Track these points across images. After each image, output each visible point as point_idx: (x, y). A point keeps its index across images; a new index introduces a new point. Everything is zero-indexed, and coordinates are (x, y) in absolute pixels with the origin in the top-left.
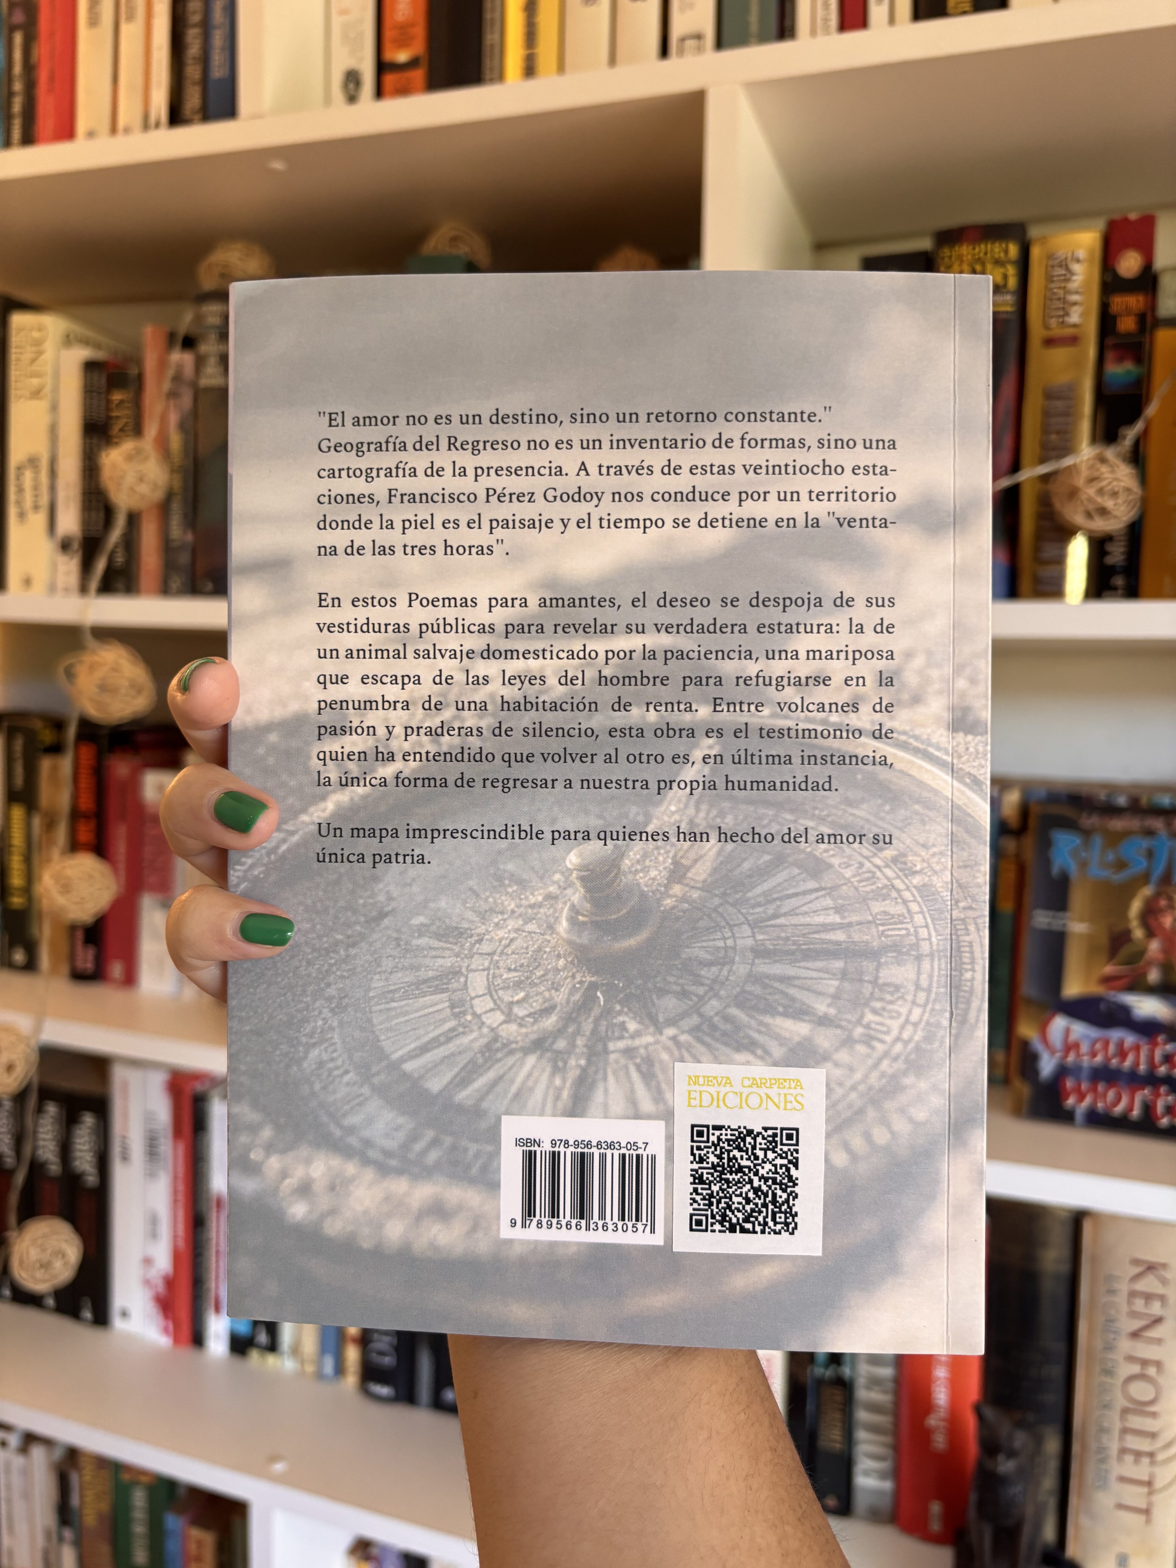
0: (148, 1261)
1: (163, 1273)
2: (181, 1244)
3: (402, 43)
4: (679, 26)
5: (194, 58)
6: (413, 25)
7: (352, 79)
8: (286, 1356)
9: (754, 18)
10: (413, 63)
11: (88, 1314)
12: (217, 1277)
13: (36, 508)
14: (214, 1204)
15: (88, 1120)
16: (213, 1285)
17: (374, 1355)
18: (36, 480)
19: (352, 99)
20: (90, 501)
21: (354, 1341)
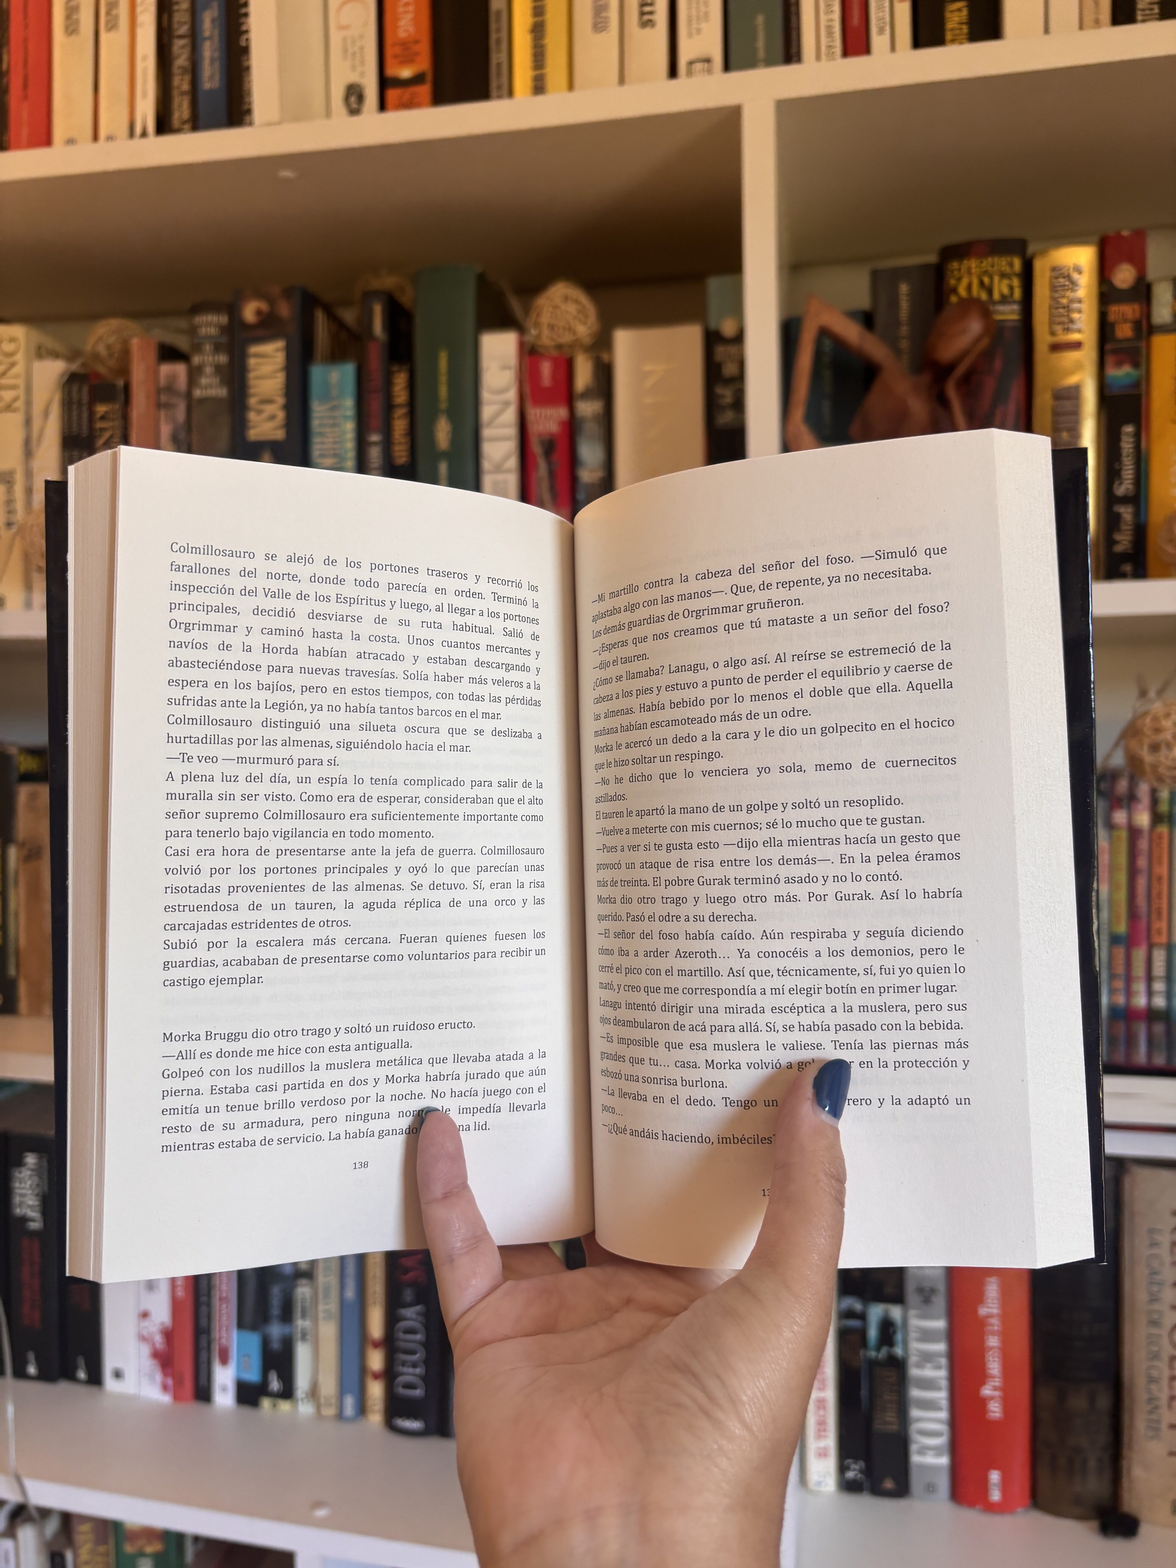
0: (144, 1316)
1: (161, 1325)
2: (181, 1293)
3: (405, 59)
4: (687, 51)
5: (182, 68)
6: (417, 42)
7: (354, 93)
8: (302, 1402)
9: (761, 44)
10: (418, 79)
11: (82, 1374)
12: (222, 1323)
13: (9, 524)
16: (217, 1332)
17: (402, 1389)
18: (8, 495)
19: (354, 111)
21: (376, 1376)
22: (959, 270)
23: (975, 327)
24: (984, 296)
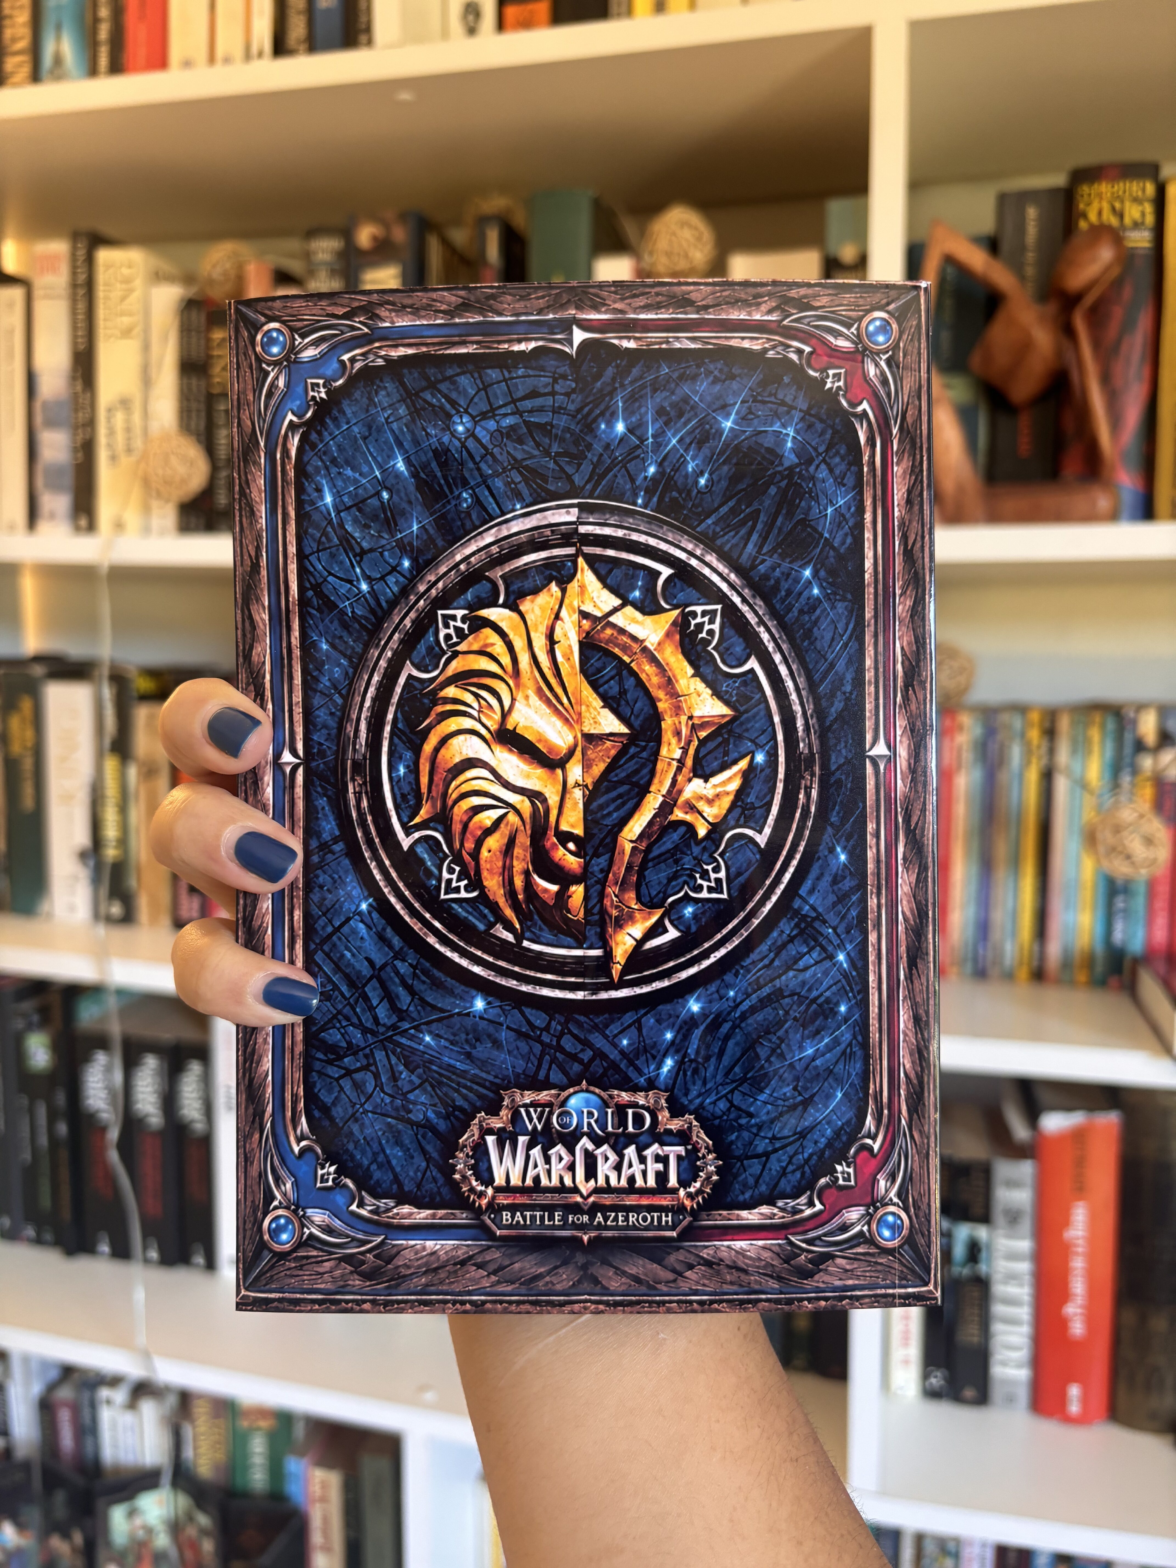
7: (471, 10)
11: (199, 1259)
13: (129, 450)
15: (193, 1069)
18: (128, 421)
19: (472, 31)
22: (1090, 195)
23: (1106, 254)
24: (1114, 221)
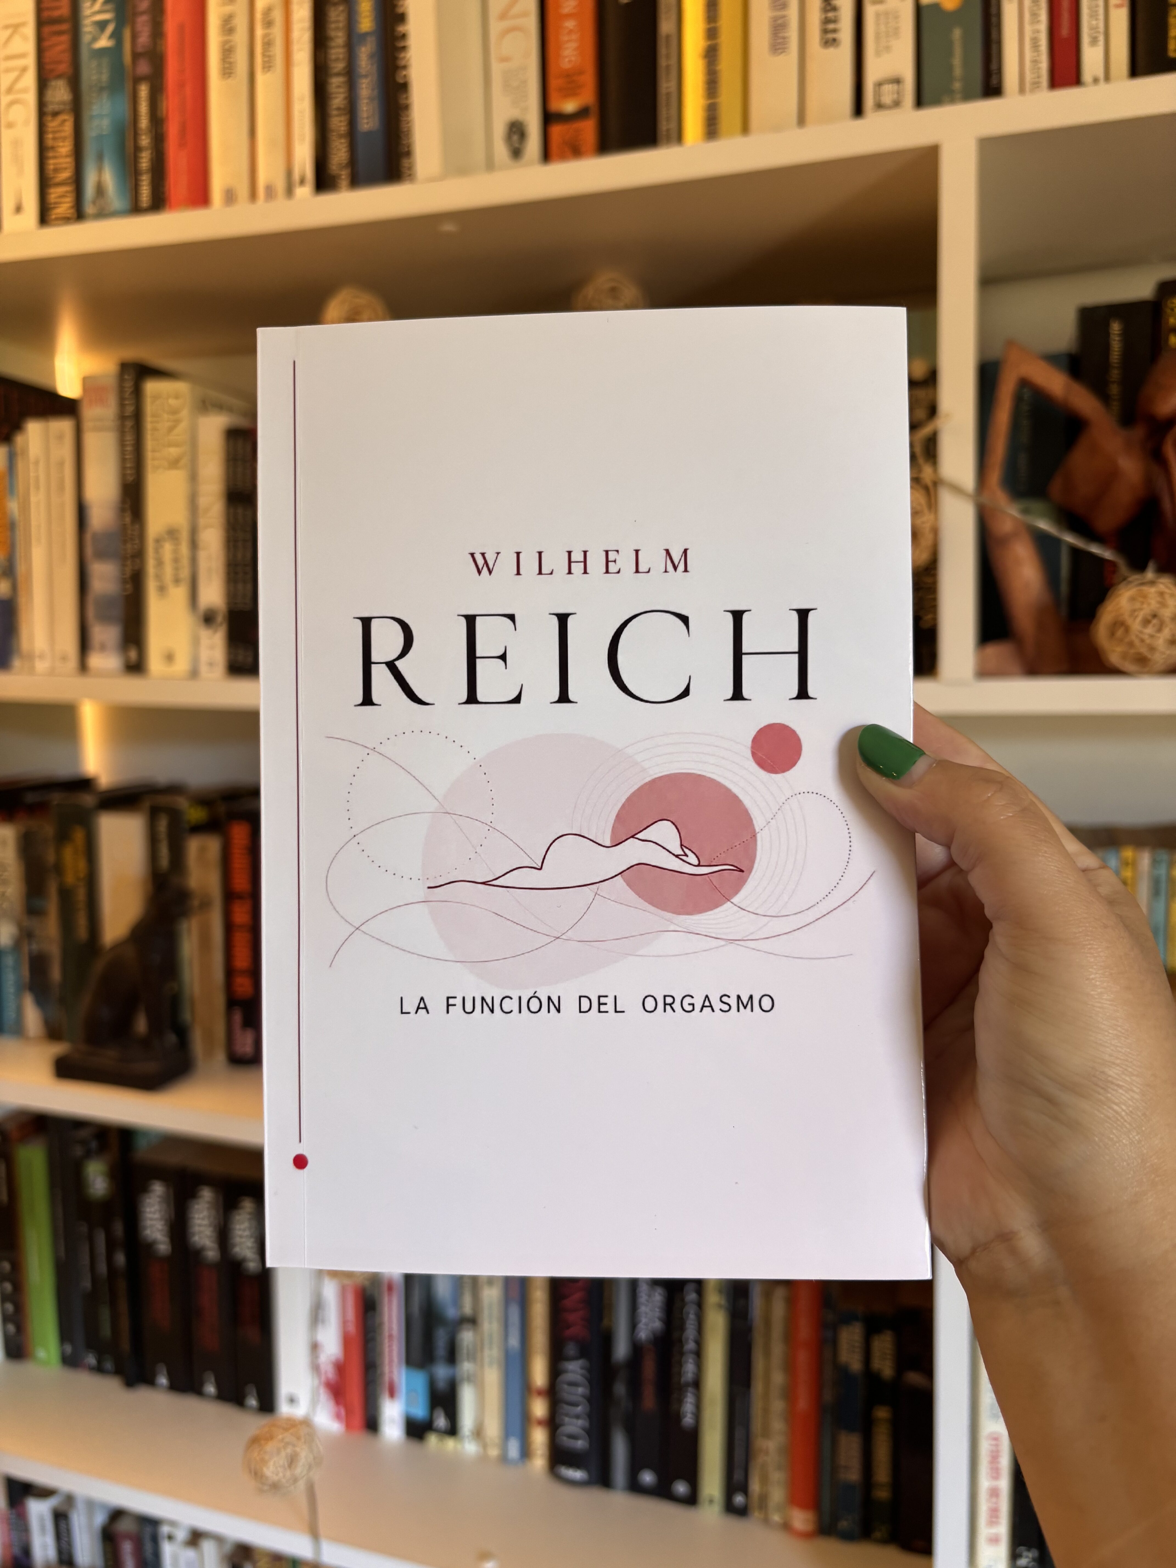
0: (315, 1347)
1: (333, 1358)
2: (352, 1328)
3: (570, 91)
4: (873, 73)
5: (338, 109)
6: (581, 72)
7: (516, 130)
8: (467, 1440)
9: (957, 61)
10: (582, 113)
11: (253, 1402)
12: (391, 1361)
13: (177, 581)
14: (385, 1288)
15: (248, 1205)
16: (386, 1369)
17: (565, 1438)
18: (176, 551)
19: (516, 153)
20: (236, 573)
21: (540, 1423)
